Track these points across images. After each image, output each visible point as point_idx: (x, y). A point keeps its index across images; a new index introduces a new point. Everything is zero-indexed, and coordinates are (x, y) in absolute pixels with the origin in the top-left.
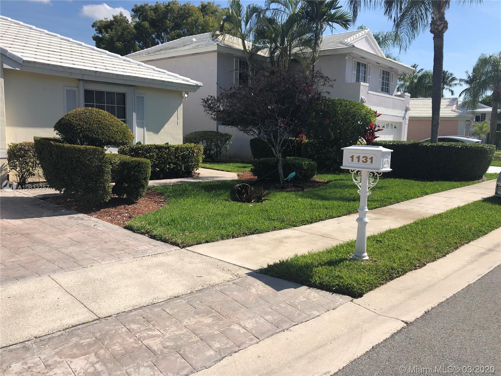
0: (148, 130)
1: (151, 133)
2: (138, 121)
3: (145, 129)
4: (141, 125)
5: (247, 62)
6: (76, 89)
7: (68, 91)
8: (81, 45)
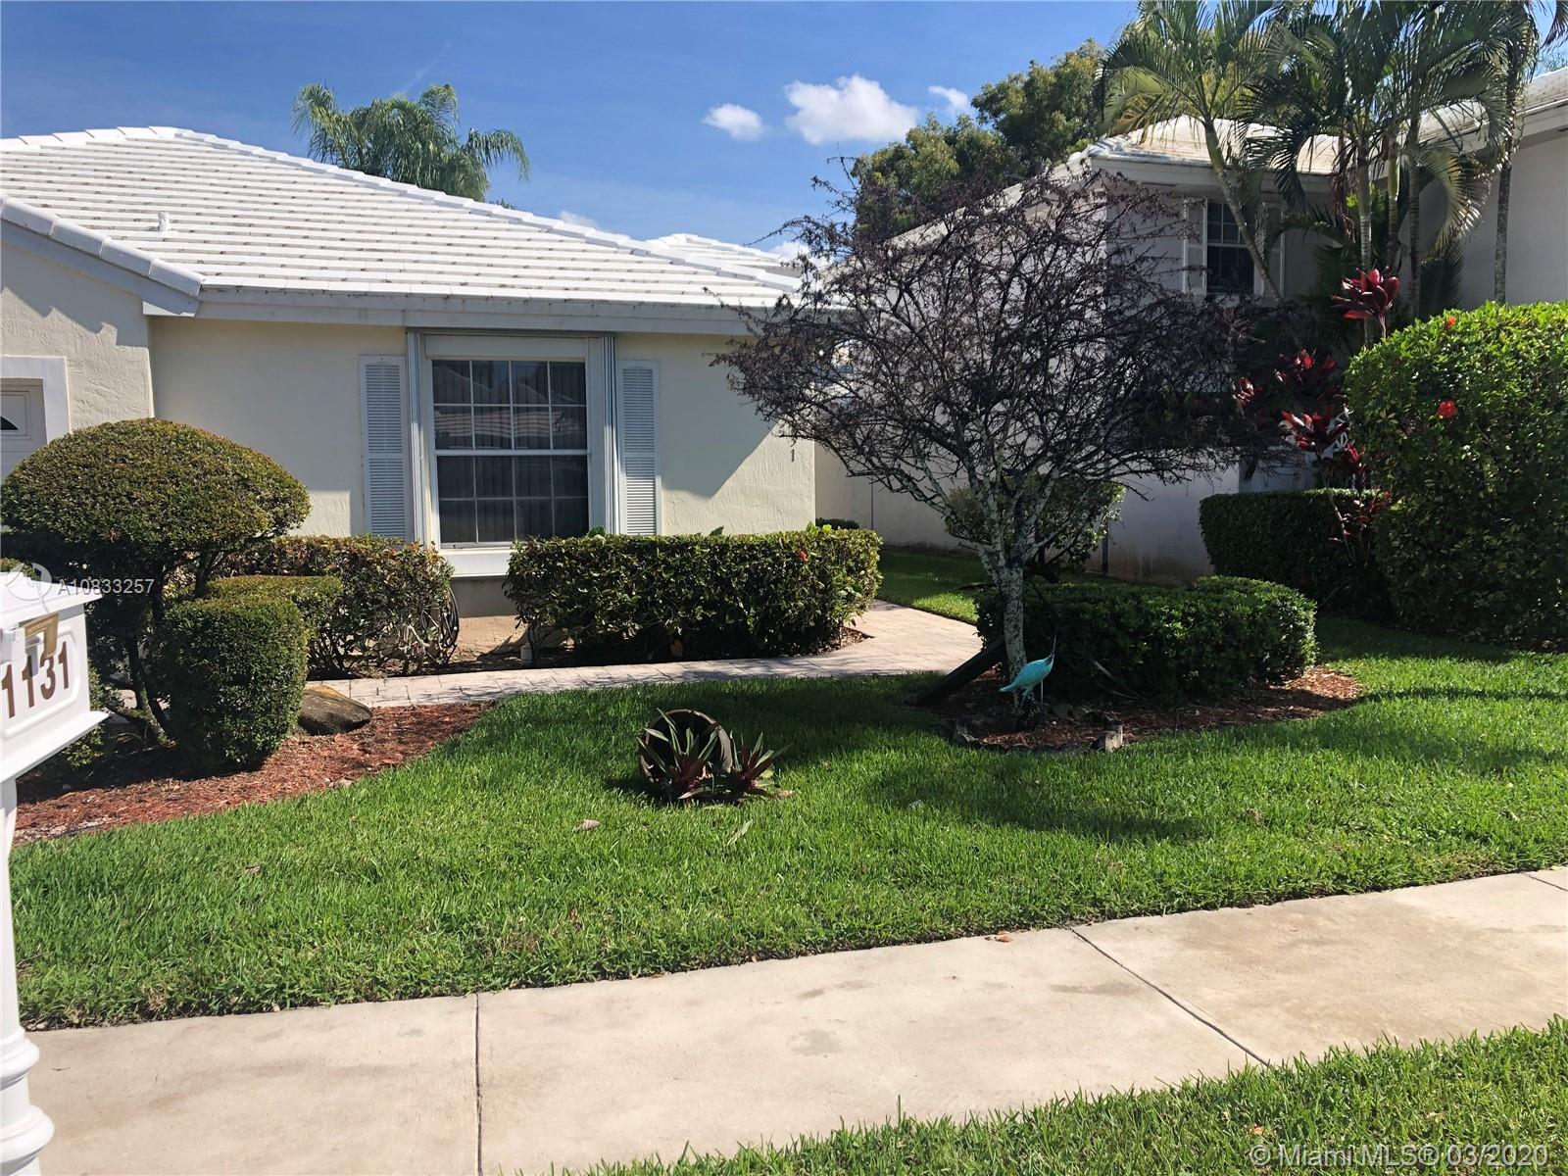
0: (671, 485)
1: (684, 495)
2: (626, 455)
3: (658, 481)
4: (642, 470)
5: (1227, 207)
6: (398, 361)
7: (371, 369)
8: (519, 221)
